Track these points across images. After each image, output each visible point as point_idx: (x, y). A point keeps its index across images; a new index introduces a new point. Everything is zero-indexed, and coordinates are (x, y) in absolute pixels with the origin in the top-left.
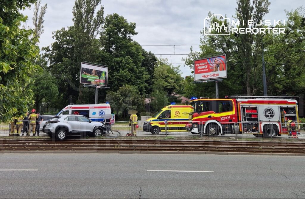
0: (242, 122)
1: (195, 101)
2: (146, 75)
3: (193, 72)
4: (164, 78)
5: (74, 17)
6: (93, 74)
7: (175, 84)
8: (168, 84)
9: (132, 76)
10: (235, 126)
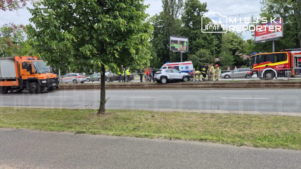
0: (294, 68)
1: (255, 55)
2: (215, 41)
3: (253, 35)
4: (229, 43)
5: (163, 5)
6: (179, 44)
7: (238, 46)
8: (233, 47)
9: (205, 43)
10: (288, 72)
